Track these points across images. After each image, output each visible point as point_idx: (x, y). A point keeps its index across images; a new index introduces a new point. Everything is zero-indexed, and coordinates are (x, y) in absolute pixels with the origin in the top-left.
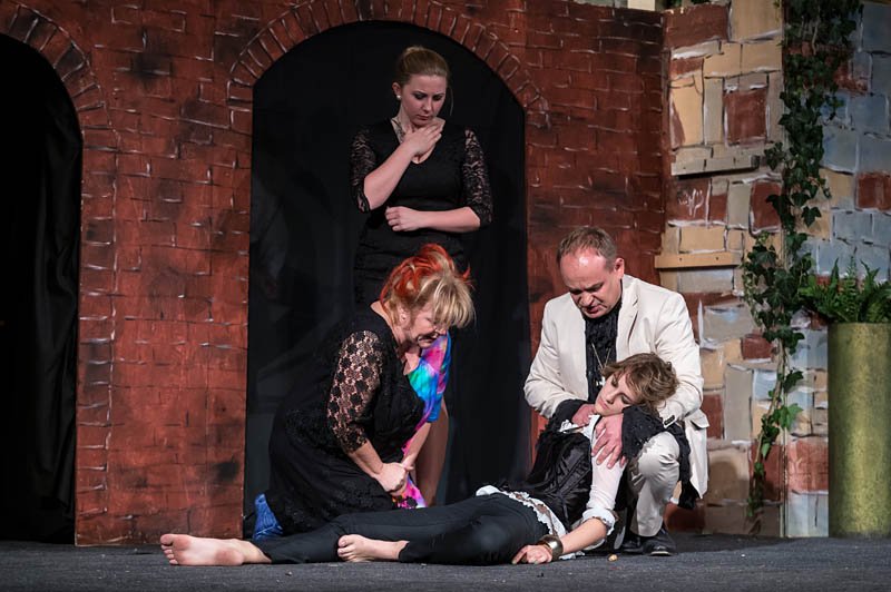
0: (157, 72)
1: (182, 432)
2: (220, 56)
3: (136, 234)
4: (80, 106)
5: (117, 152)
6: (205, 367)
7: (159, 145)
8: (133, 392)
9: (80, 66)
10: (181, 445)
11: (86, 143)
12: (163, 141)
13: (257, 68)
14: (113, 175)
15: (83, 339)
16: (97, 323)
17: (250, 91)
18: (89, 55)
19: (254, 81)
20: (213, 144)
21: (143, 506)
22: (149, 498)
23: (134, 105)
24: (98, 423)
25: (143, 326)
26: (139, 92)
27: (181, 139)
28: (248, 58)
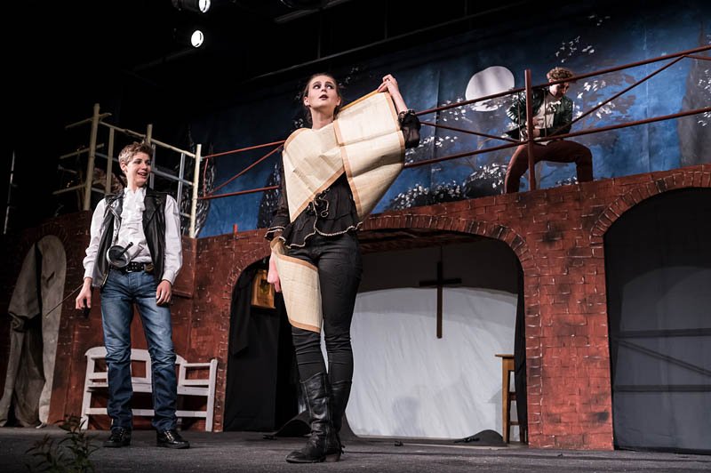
0: (555, 239)
1: (577, 397)
2: (585, 226)
3: (549, 310)
4: (522, 259)
5: (539, 276)
6: (587, 367)
7: (558, 270)
8: (552, 379)
9: (521, 243)
10: (578, 404)
11: (525, 274)
12: (560, 268)
13: (604, 227)
14: (537, 286)
15: (528, 357)
16: (534, 350)
17: (602, 239)
18: (525, 238)
19: (603, 234)
20: (584, 265)
21: (560, 431)
22: (563, 428)
23: (545, 255)
24: (536, 394)
25: (555, 350)
26: (548, 249)
27: (568, 265)
28: (599, 224)
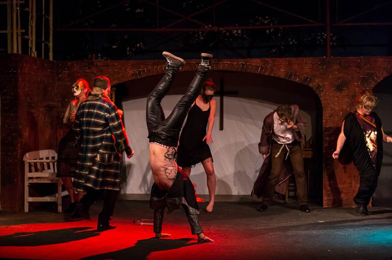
0: (344, 88)
1: (353, 179)
2: (362, 83)
9: (321, 89)
11: (323, 108)
12: (345, 106)
13: (373, 85)
14: (331, 116)
15: (324, 156)
18: (324, 86)
19: (372, 88)
23: (337, 97)
26: (338, 94)
28: (370, 82)
